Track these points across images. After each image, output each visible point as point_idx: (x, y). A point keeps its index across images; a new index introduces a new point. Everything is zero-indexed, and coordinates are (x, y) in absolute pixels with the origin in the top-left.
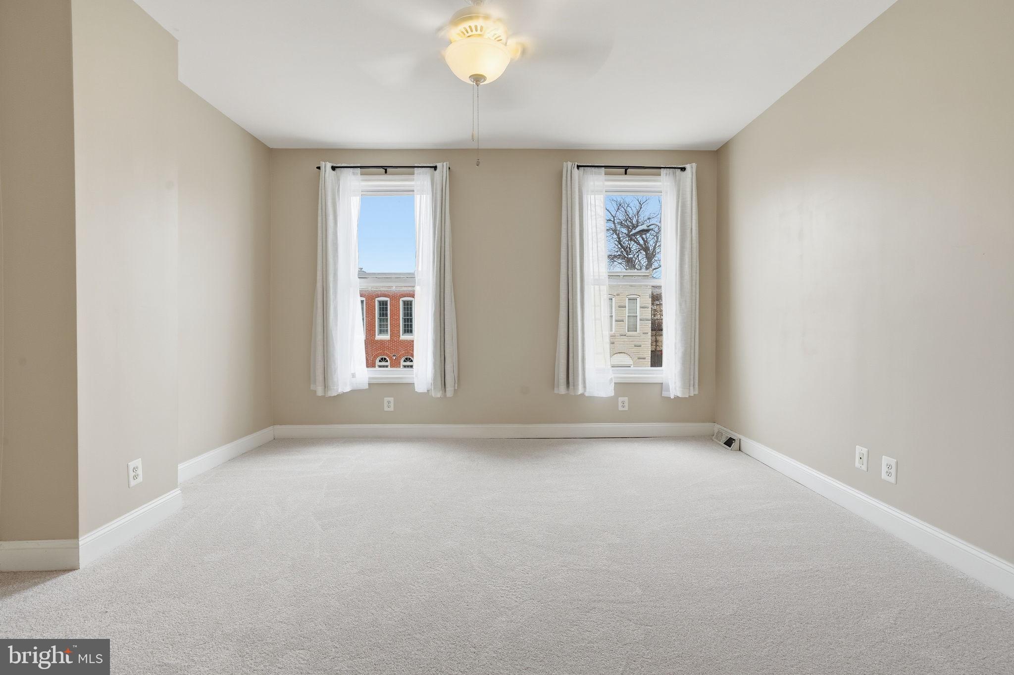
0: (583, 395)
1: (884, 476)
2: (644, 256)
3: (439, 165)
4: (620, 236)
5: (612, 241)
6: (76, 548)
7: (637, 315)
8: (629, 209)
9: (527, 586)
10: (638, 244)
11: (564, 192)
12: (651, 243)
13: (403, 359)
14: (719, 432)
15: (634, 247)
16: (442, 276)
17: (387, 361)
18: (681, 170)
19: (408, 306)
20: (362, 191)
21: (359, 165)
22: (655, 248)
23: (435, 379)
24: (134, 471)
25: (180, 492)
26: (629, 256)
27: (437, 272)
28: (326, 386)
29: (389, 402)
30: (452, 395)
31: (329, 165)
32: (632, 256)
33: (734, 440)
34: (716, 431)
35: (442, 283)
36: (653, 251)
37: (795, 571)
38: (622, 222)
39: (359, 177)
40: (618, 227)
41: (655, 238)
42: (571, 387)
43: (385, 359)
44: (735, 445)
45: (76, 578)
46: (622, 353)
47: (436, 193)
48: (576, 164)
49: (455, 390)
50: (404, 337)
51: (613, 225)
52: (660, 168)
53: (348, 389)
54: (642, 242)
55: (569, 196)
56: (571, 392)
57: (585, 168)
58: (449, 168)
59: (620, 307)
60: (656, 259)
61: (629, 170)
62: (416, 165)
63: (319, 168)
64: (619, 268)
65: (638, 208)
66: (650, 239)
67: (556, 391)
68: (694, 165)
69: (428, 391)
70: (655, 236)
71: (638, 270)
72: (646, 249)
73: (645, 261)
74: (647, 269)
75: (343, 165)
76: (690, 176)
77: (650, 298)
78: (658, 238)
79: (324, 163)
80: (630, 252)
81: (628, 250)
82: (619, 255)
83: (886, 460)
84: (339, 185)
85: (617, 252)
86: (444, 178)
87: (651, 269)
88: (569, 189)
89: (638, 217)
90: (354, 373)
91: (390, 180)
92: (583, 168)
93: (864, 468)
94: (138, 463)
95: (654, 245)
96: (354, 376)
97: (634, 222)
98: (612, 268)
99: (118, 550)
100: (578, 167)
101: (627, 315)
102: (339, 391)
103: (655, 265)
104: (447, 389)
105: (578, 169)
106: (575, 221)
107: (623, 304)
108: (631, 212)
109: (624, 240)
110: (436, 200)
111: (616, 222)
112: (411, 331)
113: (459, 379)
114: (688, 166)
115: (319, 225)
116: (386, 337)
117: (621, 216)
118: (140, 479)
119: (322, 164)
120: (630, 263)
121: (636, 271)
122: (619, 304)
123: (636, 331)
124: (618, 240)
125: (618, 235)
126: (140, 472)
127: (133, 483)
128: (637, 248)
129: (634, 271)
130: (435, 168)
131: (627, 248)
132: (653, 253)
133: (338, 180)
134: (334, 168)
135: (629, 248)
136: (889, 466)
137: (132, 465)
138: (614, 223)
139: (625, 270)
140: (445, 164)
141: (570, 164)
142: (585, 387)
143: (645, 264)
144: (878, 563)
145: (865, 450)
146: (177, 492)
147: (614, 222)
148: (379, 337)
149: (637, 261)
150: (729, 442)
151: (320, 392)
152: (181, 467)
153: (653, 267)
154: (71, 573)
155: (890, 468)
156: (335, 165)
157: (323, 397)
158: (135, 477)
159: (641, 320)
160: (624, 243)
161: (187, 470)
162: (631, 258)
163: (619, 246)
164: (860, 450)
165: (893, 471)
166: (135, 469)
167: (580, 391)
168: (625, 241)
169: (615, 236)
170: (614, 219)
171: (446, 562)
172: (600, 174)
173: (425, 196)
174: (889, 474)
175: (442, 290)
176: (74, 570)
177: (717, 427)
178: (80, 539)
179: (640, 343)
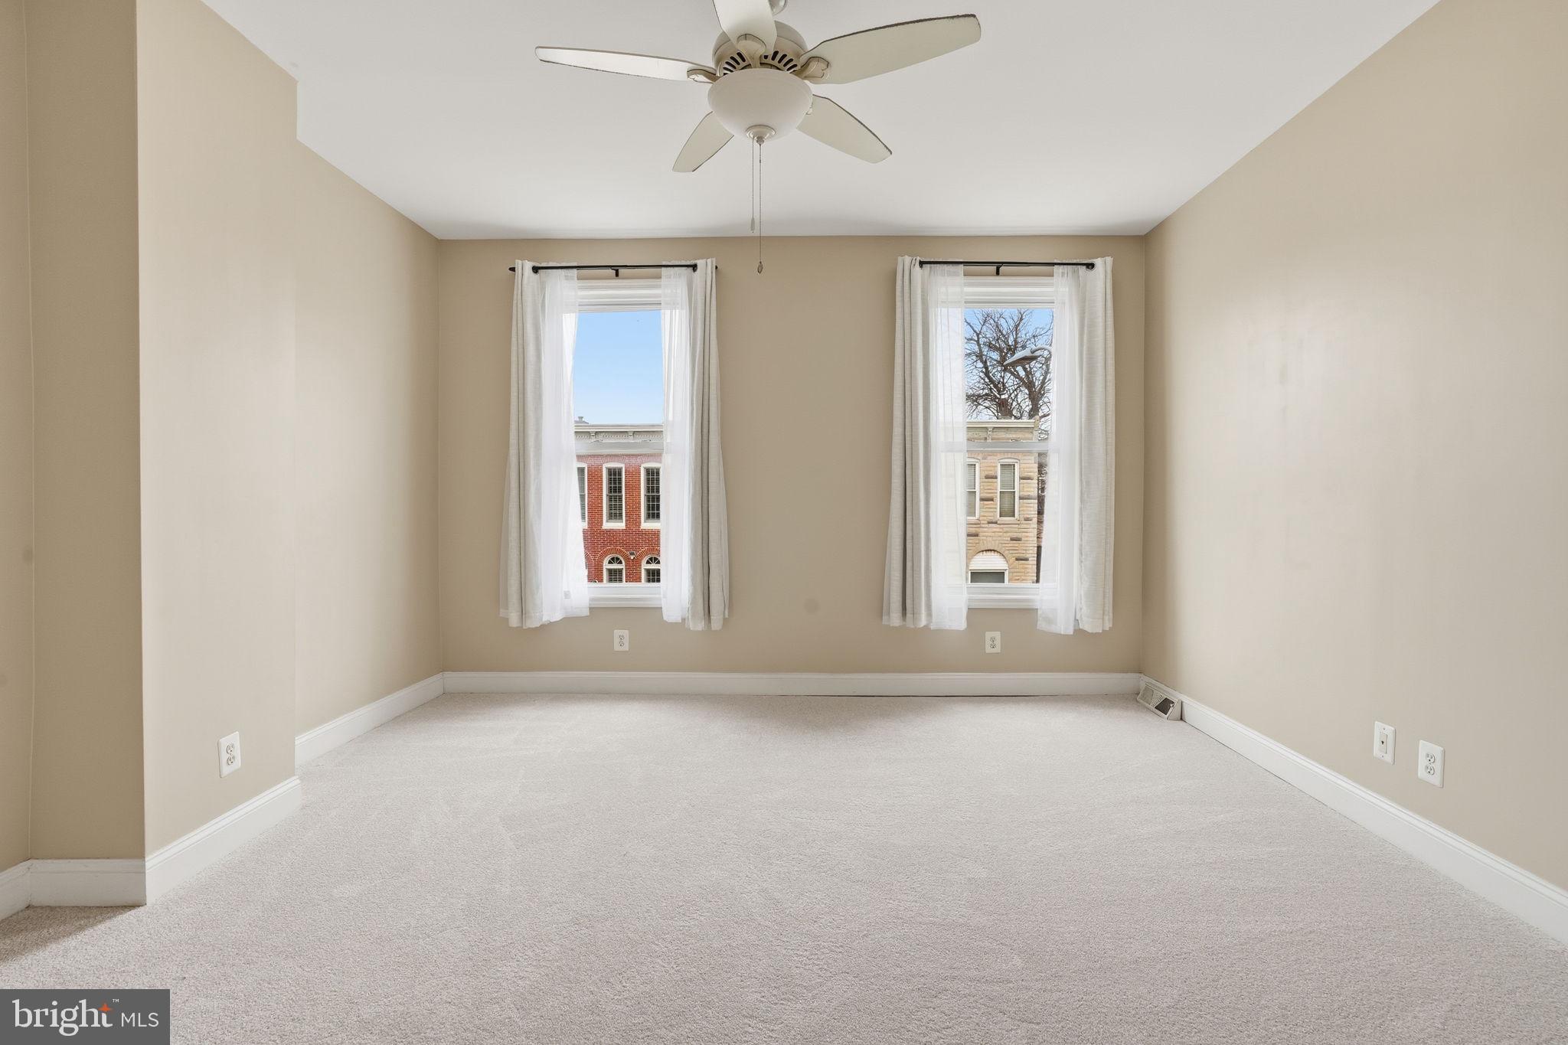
0: (926, 627)
1: (1422, 773)
2: (1026, 396)
3: (700, 263)
4: (988, 364)
5: (975, 372)
6: (141, 873)
7: (1016, 490)
8: (1002, 322)
9: (837, 950)
10: (1017, 376)
11: (899, 304)
12: (1038, 375)
13: (646, 558)
14: (1146, 689)
15: (1010, 381)
16: (705, 438)
17: (621, 563)
18: (1088, 267)
19: (653, 476)
20: (579, 305)
21: (575, 264)
22: (1043, 383)
23: (693, 601)
24: (229, 751)
25: (298, 781)
26: (1003, 397)
27: (696, 430)
28: (523, 613)
29: (621, 637)
30: (721, 627)
31: (529, 265)
32: (1006, 396)
33: (1173, 703)
34: (1143, 686)
35: (705, 450)
36: (1041, 388)
37: (1275, 931)
38: (990, 343)
39: (576, 283)
40: (985, 350)
41: (1044, 367)
42: (909, 615)
43: (618, 559)
44: (1174, 711)
45: (141, 921)
46: (991, 550)
47: (696, 309)
48: (918, 259)
49: (725, 619)
50: (647, 525)
51: (976, 349)
52: (1053, 264)
53: (557, 616)
54: (1022, 374)
55: (907, 310)
56: (909, 623)
57: (932, 265)
58: (716, 268)
59: (987, 477)
60: (1046, 400)
61: (1003, 269)
62: (664, 263)
63: (513, 269)
64: (986, 415)
65: (1016, 319)
66: (1035, 369)
67: (885, 621)
68: (1109, 260)
69: (684, 620)
70: (1043, 364)
71: (1016, 417)
72: (1030, 385)
73: (1027, 404)
74: (1031, 416)
75: (551, 264)
76: (1102, 276)
77: (1035, 463)
78: (1048, 367)
79: (520, 262)
80: (1004, 389)
81: (1000, 387)
82: (986, 394)
83: (1425, 747)
84: (544, 297)
85: (983, 389)
86: (709, 283)
87: (1037, 417)
88: (907, 299)
89: (1017, 334)
90: (569, 591)
91: (624, 288)
92: (929, 265)
93: (1388, 758)
94: (234, 739)
95: (1042, 378)
96: (567, 595)
97: (1011, 342)
98: (974, 415)
99: (204, 874)
100: (922, 263)
101: (999, 490)
102: (544, 620)
103: (1044, 410)
104: (712, 617)
105: (921, 266)
106: (916, 351)
107: (992, 473)
108: (1005, 325)
109: (994, 371)
110: (695, 319)
111: (981, 342)
112: (658, 516)
113: (731, 604)
114: (1098, 262)
115: (514, 358)
116: (620, 525)
117: (989, 333)
118: (238, 763)
119: (518, 264)
120: (1004, 408)
121: (1013, 419)
122: (986, 473)
123: (1014, 516)
124: (984, 370)
125: (985, 363)
126: (237, 753)
127: (226, 770)
128: (1015, 383)
129: (1010, 421)
130: (694, 267)
131: (999, 383)
132: (1040, 393)
133: (543, 289)
134: (536, 270)
135: (1003, 383)
136: (1431, 758)
137: (225, 742)
138: (979, 345)
139: (994, 419)
140: (709, 261)
141: (907, 259)
142: (929, 614)
143: (1027, 409)
144: (1413, 921)
145: (1389, 730)
146: (293, 782)
147: (978, 342)
148: (607, 525)
149: (1015, 403)
150: (1164, 706)
151: (514, 621)
152: (300, 740)
153: (1041, 414)
154: (133, 912)
155: (1432, 760)
156: (538, 265)
157: (520, 629)
158: (230, 761)
159: (1021, 498)
160: (994, 375)
161: (310, 744)
162: (1006, 400)
163: (987, 380)
164: (1382, 729)
165: (1438, 766)
166: (230, 749)
167: (923, 622)
168: (996, 373)
169: (980, 365)
170: (978, 338)
171: (708, 905)
172: (956, 274)
173: (677, 311)
174: (1430, 771)
175: (705, 461)
176: (139, 906)
177: (1144, 681)
178: (146, 859)
179: (1020, 534)
